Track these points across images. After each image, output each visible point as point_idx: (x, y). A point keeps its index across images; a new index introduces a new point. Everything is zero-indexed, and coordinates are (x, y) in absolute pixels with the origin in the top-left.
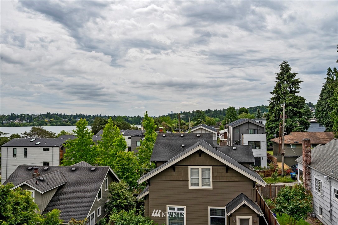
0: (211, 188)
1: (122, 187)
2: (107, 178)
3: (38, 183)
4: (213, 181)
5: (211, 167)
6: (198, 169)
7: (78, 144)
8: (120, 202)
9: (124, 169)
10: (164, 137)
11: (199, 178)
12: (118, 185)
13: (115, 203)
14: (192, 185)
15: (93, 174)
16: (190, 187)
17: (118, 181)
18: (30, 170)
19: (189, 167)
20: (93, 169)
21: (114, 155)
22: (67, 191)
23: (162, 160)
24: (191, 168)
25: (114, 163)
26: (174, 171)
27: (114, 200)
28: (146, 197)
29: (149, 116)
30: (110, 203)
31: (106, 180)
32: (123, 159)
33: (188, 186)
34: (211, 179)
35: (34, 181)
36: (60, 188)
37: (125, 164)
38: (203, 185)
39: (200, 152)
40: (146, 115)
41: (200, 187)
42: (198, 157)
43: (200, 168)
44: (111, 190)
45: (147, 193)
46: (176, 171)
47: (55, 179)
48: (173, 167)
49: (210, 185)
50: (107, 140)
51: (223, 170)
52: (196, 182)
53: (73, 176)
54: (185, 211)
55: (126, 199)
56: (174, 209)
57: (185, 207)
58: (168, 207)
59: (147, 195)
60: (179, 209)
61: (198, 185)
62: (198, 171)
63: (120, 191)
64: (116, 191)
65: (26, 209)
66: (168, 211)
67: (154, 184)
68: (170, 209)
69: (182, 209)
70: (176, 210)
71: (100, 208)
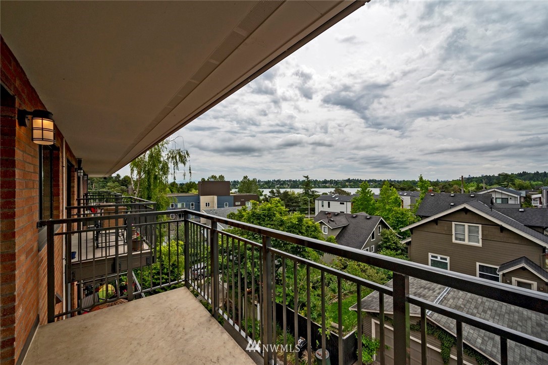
0: (480, 245)
1: (391, 234)
2: (380, 226)
3: (330, 222)
4: (482, 239)
5: (480, 226)
6: (464, 225)
7: (361, 200)
8: (390, 245)
9: (398, 221)
10: (432, 196)
11: (464, 234)
12: (388, 232)
13: (385, 245)
14: (456, 239)
15: (368, 221)
16: (454, 241)
17: (389, 228)
18: (327, 214)
19: (453, 223)
20: (368, 217)
21: (390, 210)
22: (350, 230)
23: (427, 215)
24: (456, 224)
25: (390, 216)
26: (437, 224)
27: (386, 242)
29: (424, 179)
30: (382, 244)
32: (398, 213)
33: (452, 239)
34: (480, 237)
35: (327, 220)
36: (344, 228)
37: (400, 217)
38: (469, 241)
39: (465, 210)
40: (421, 178)
41: (466, 242)
42: (463, 215)
43: (466, 225)
44: (383, 235)
45: (409, 240)
46: (439, 224)
47: (342, 222)
48: (436, 221)
49: (478, 242)
50: (384, 198)
51: (497, 231)
52: (462, 237)
53: (353, 220)
54: (448, 261)
55: (394, 243)
56: (437, 257)
57: (448, 258)
58: (430, 255)
59: (410, 242)
60: (441, 258)
61: (464, 240)
62: (464, 228)
63: (389, 237)
64: (386, 236)
65: (314, 231)
66: (430, 258)
67: (416, 233)
68: (432, 256)
69: (446, 259)
70: (439, 259)
71: (374, 246)
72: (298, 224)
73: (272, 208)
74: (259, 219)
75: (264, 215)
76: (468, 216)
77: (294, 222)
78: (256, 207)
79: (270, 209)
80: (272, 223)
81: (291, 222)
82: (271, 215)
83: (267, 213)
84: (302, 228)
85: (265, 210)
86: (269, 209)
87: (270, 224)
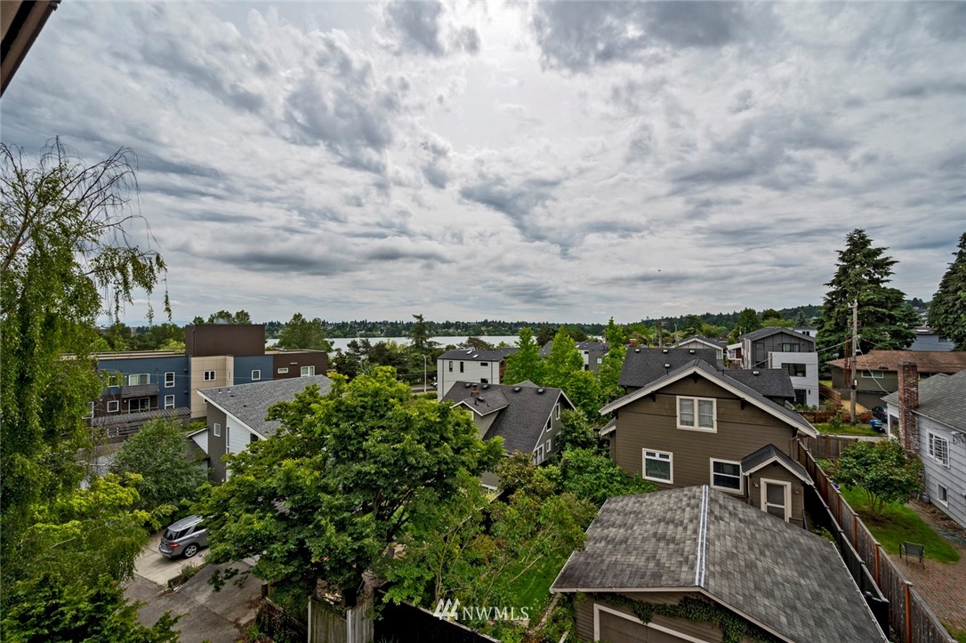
0: (714, 430)
1: (578, 418)
2: (559, 404)
3: (477, 403)
4: (717, 421)
5: (714, 400)
6: (693, 400)
7: (522, 359)
8: (576, 437)
9: (580, 393)
10: (637, 352)
11: (693, 415)
12: (572, 414)
13: (569, 437)
14: (682, 423)
15: (540, 397)
16: (679, 426)
17: (573, 409)
18: (467, 387)
19: (678, 397)
20: (541, 390)
21: (567, 375)
22: (512, 413)
23: (634, 385)
24: (681, 399)
25: (567, 384)
26: (654, 401)
27: (568, 432)
28: (612, 434)
29: (615, 323)
30: (563, 436)
31: (558, 406)
32: (579, 380)
33: (676, 423)
34: (715, 418)
35: (472, 400)
36: (502, 412)
37: (582, 387)
38: (700, 426)
39: (695, 377)
40: (611, 322)
41: (696, 427)
42: (692, 384)
43: (696, 399)
44: (564, 420)
45: (614, 428)
46: (657, 401)
47: (497, 400)
48: (652, 396)
49: (712, 427)
50: (558, 354)
51: (736, 406)
52: (690, 419)
53: (516, 397)
54: (670, 460)
55: (583, 433)
56: (654, 455)
57: (671, 455)
58: (644, 451)
59: (614, 431)
60: (661, 456)
61: (692, 424)
62: (693, 404)
63: (575, 422)
64: (570, 422)
65: (466, 432)
66: (645, 456)
67: (623, 417)
68: (648, 454)
69: (667, 457)
70: (657, 458)
71: (549, 441)
72: (439, 423)
73: (382, 389)
74: (353, 417)
75: (363, 407)
76: (698, 385)
77: (433, 419)
78: (341, 388)
79: (377, 392)
80: (384, 423)
81: (425, 419)
82: (379, 406)
83: (370, 403)
84: (446, 429)
85: (364, 395)
86: (376, 394)
87: (379, 428)
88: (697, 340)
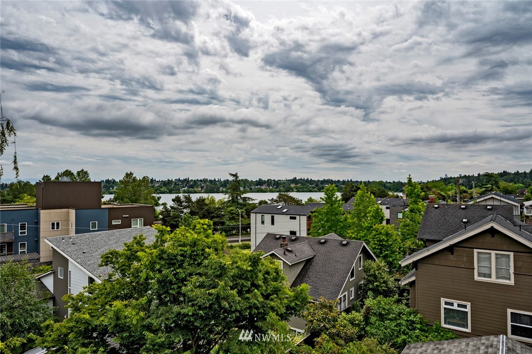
0: (512, 282)
1: (379, 268)
2: (361, 255)
3: (286, 253)
4: (515, 273)
5: (511, 254)
6: (490, 254)
7: (327, 214)
8: (377, 286)
9: (381, 245)
10: (436, 208)
11: (490, 268)
12: (374, 265)
13: (371, 286)
14: (480, 275)
15: (344, 248)
16: (476, 278)
17: (375, 260)
18: (277, 239)
19: (476, 251)
20: (345, 242)
21: (369, 229)
22: (317, 266)
23: (433, 238)
24: (478, 253)
25: (369, 237)
26: (453, 254)
27: (369, 282)
28: (412, 284)
29: (413, 181)
30: (365, 285)
31: (360, 257)
32: (381, 233)
33: (473, 275)
34: (512, 271)
35: (281, 251)
36: (309, 262)
37: (384, 239)
38: (497, 278)
39: (492, 231)
40: (410, 180)
41: (493, 279)
42: (488, 238)
43: (493, 253)
44: (366, 270)
45: (413, 278)
46: (455, 254)
47: (304, 251)
48: (450, 249)
49: (509, 279)
50: (360, 210)
52: (486, 271)
53: (322, 249)
54: (468, 310)
55: (384, 282)
56: (452, 304)
57: (469, 305)
58: (443, 300)
59: (414, 282)
60: (459, 305)
61: (490, 276)
62: (490, 257)
63: (377, 272)
64: (372, 272)
65: (275, 279)
66: (443, 306)
67: (422, 268)
68: (446, 303)
69: (465, 307)
70: (455, 307)
71: (353, 289)
72: (251, 271)
73: (199, 240)
74: (174, 264)
75: (182, 255)
76: (496, 238)
77: (245, 267)
78: (164, 238)
79: (195, 243)
80: (201, 270)
81: (237, 267)
82: (197, 255)
83: (189, 252)
84: (257, 277)
85: (184, 245)
86: (194, 244)
87: (196, 274)
88: (494, 196)
